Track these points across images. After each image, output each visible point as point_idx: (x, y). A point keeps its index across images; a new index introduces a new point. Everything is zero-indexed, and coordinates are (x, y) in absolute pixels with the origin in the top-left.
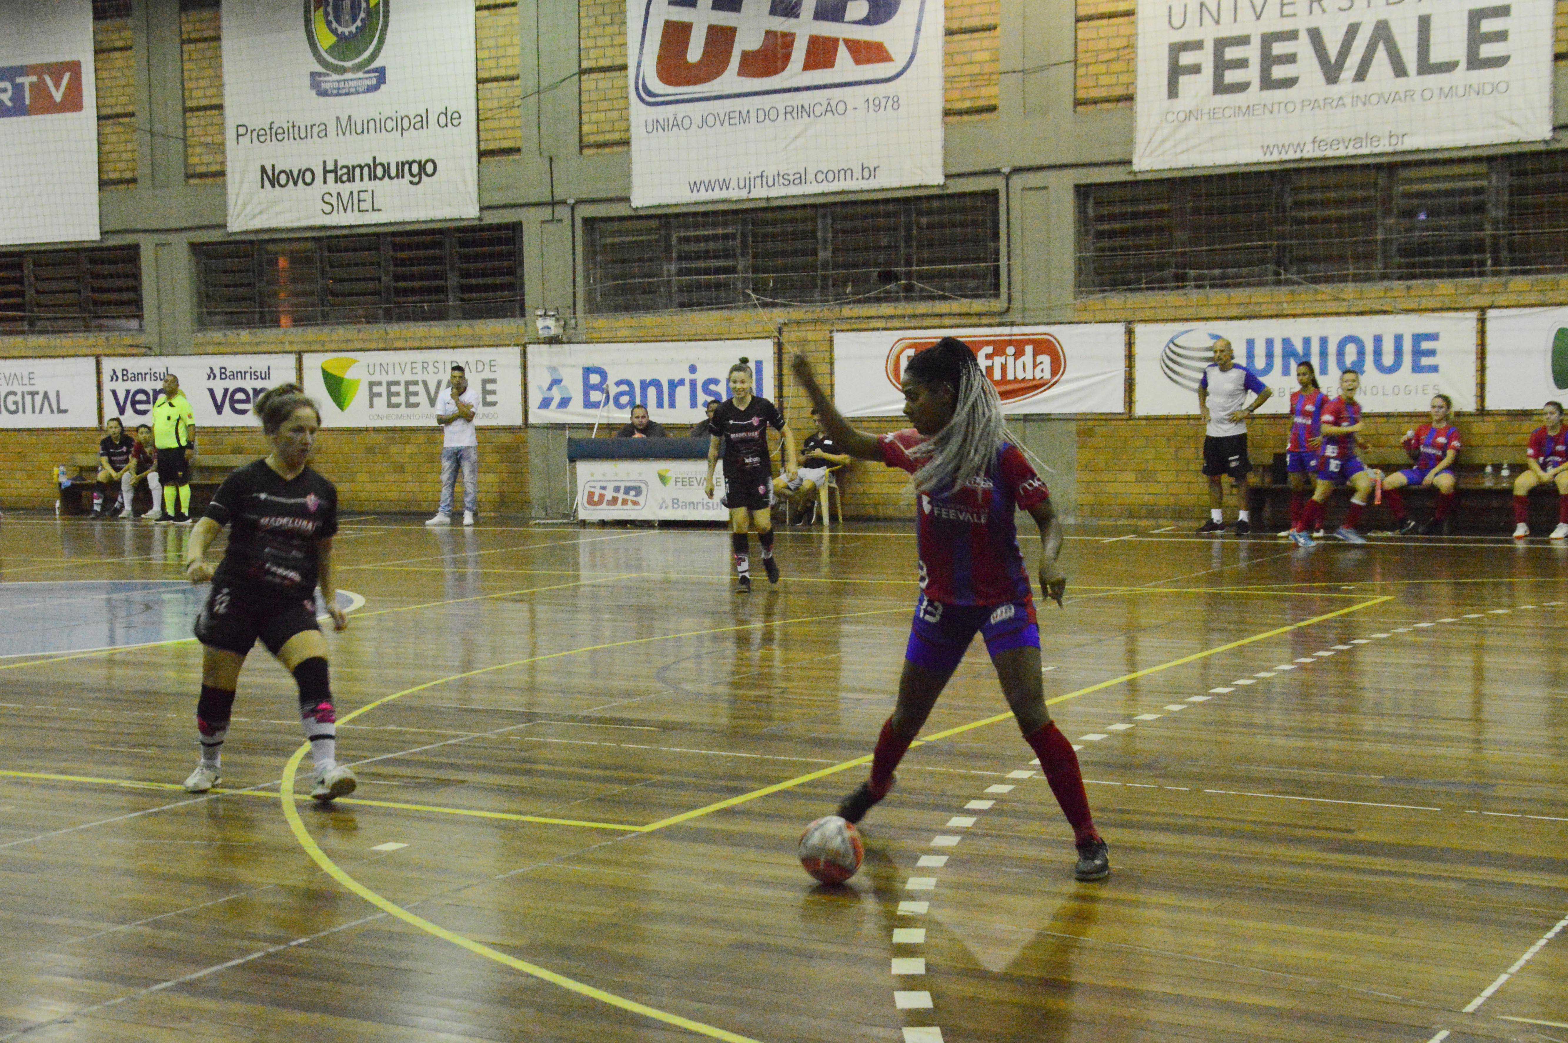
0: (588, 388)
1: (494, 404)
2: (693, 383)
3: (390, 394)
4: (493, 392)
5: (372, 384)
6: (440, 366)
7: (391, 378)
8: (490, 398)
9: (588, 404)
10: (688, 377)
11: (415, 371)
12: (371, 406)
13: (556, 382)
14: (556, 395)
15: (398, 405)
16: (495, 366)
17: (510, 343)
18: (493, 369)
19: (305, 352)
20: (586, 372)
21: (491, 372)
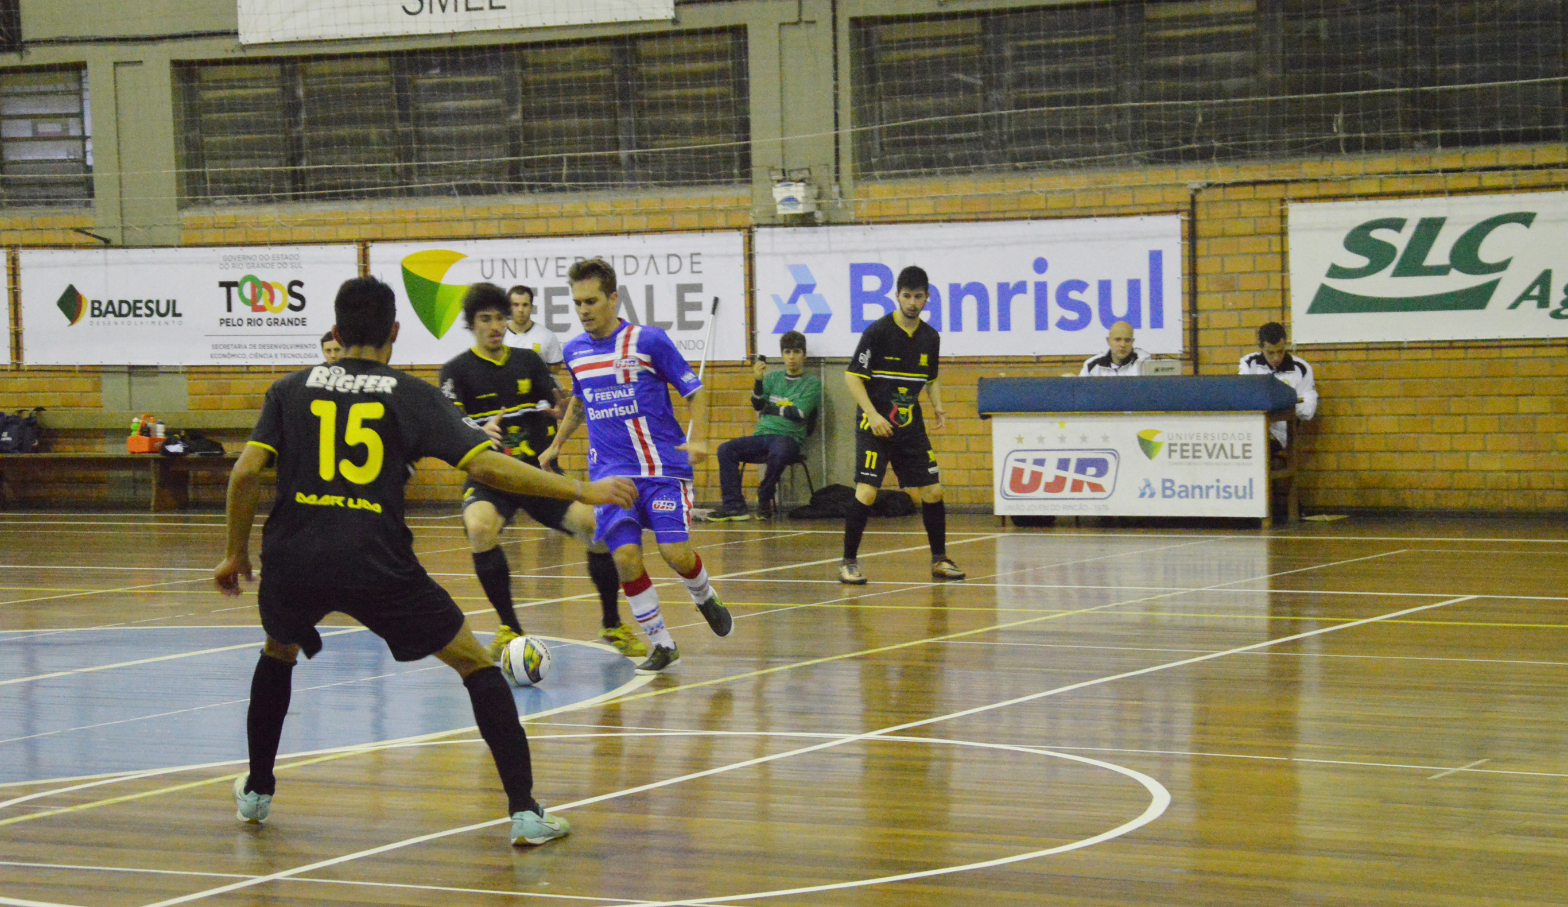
0: (858, 298)
1: (697, 325)
2: (1041, 288)
4: (696, 306)
9: (858, 324)
10: (1032, 278)
13: (805, 289)
14: (805, 308)
16: (699, 263)
17: (723, 225)
18: (696, 268)
19: (373, 241)
20: (858, 271)
21: (693, 272)
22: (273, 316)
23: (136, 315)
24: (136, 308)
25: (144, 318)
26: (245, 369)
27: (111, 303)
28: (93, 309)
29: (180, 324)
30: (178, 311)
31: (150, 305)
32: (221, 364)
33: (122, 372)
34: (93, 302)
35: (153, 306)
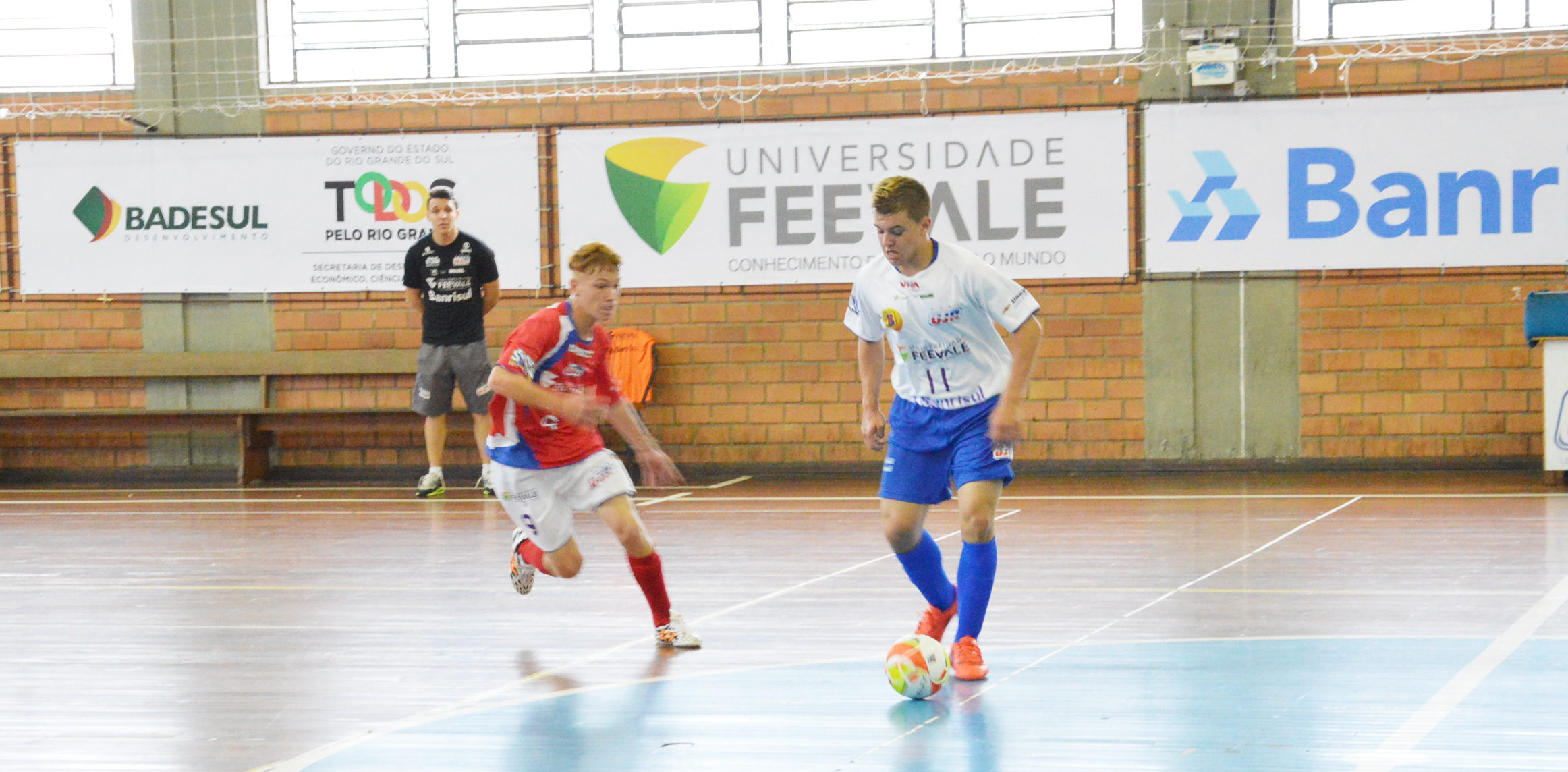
0: (1300, 193)
1: (1057, 232)
3: (784, 215)
4: (1056, 207)
5: (736, 195)
6: (919, 153)
7: (788, 179)
8: (1044, 220)
9: (1300, 227)
11: (849, 164)
12: (735, 240)
13: (1219, 182)
14: (1218, 209)
15: (807, 238)
16: (1060, 151)
17: (1096, 100)
18: (1054, 157)
19: (561, 126)
20: (1300, 159)
21: (1048, 163)
22: (408, 226)
23: (195, 226)
24: (196, 218)
25: (209, 231)
26: (363, 296)
27: (157, 211)
28: (129, 219)
29: (265, 237)
30: (260, 221)
31: (218, 213)
32: (325, 290)
33: (176, 302)
34: (130, 210)
35: (223, 215)
